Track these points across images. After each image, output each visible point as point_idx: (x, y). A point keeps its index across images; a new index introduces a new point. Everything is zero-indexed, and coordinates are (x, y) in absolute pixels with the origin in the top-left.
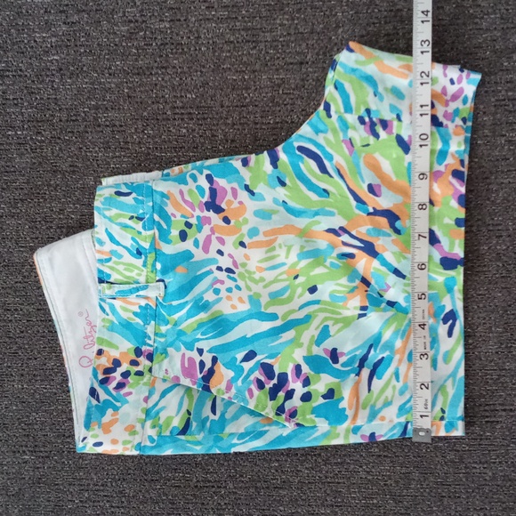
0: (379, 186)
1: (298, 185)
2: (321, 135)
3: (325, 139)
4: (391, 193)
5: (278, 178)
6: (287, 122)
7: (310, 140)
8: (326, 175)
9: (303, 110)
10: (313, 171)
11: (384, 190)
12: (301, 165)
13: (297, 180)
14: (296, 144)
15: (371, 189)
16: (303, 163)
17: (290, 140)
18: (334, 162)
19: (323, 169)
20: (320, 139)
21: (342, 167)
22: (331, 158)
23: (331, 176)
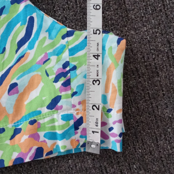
0: (17, 92)
1: (3, 25)
2: (47, 34)
3: (45, 38)
4: (14, 103)
5: (4, 7)
6: (54, 7)
7: (40, 27)
8: (17, 47)
9: (66, 18)
10: (17, 36)
11: (15, 97)
12: (19, 25)
13: (6, 24)
14: (34, 15)
15: (14, 86)
16: (21, 25)
17: (37, 10)
18: (29, 51)
19: (21, 44)
20: (43, 35)
21: (27, 58)
22: (31, 47)
23: (17, 51)
